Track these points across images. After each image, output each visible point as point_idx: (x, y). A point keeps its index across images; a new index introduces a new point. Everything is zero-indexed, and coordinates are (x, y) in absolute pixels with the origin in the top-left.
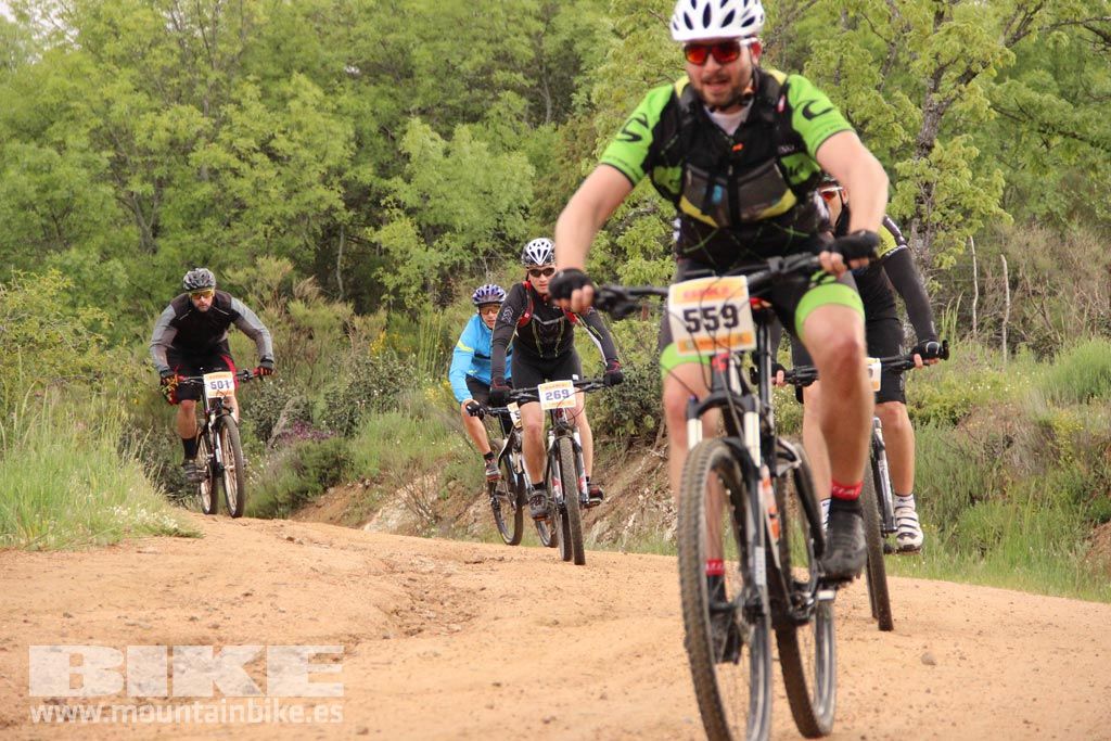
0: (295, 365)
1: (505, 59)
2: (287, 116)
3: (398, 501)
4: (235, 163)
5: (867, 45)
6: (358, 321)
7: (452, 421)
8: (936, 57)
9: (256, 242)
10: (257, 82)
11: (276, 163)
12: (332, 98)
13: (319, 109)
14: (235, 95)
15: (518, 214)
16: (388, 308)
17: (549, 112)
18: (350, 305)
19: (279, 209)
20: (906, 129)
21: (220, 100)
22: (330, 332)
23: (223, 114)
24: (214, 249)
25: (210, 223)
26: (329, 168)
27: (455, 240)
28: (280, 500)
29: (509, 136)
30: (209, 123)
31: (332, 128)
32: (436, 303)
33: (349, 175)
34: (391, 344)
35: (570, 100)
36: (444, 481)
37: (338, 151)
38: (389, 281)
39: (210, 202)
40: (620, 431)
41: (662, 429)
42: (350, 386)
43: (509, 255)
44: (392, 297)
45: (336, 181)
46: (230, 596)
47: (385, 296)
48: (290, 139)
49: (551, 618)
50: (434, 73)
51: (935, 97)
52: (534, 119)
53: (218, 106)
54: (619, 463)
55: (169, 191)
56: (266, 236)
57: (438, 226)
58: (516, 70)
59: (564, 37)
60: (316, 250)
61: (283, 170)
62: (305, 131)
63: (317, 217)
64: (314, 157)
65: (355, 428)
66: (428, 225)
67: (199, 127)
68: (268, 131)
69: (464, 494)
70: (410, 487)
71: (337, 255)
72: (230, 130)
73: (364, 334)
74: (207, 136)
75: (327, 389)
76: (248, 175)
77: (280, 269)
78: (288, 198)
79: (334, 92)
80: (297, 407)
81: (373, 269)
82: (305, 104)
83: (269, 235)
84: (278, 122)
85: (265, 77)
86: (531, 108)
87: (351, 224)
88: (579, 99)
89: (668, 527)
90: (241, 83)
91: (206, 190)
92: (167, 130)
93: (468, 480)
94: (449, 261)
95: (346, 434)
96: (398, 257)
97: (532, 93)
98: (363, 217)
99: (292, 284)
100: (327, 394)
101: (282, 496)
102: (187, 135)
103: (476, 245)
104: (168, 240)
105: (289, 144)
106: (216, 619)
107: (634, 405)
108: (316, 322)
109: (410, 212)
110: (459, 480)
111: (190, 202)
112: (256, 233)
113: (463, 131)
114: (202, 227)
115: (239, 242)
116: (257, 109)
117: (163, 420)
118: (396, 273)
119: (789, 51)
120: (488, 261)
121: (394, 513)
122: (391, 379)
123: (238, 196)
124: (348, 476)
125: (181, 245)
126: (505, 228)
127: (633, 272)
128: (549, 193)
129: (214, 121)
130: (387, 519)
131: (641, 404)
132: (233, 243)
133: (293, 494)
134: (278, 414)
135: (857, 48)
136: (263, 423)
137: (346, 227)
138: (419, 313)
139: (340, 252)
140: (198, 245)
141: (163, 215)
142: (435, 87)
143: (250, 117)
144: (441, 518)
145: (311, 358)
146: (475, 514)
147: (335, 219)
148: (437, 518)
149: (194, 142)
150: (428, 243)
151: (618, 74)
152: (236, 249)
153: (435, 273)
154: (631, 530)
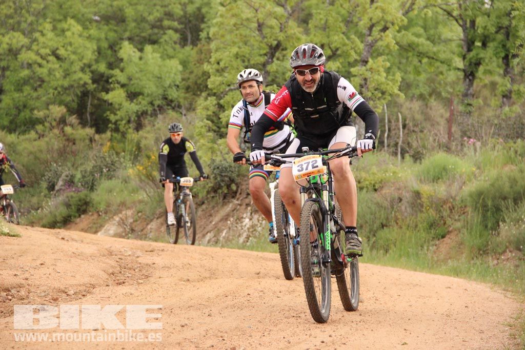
0: (66, 156)
1: (169, 15)
2: (65, 39)
3: (115, 222)
4: (40, 60)
5: (338, 13)
6: (97, 137)
7: (141, 185)
8: (371, 20)
9: (50, 98)
10: (50, 23)
11: (59, 61)
12: (86, 31)
13: (80, 36)
14: (40, 28)
15: (174, 88)
16: (111, 131)
17: (189, 41)
18: (94, 129)
19: (60, 83)
20: (356, 52)
21: (32, 31)
22: (83, 141)
23: (34, 37)
24: (29, 101)
25: (27, 89)
26: (85, 64)
27: (144, 99)
28: (58, 221)
29: (170, 51)
30: (27, 41)
31: (87, 45)
32: (134, 129)
33: (94, 67)
34: (112, 148)
35: (199, 35)
36: (136, 213)
37: (89, 55)
38: (113, 118)
39: (27, 79)
40: (220, 191)
41: (239, 191)
42: (93, 167)
43: (169, 107)
44: (113, 126)
45: (87, 70)
46: (34, 265)
47: (110, 125)
48: (66, 50)
49: (186, 278)
50: (135, 21)
51: (370, 39)
52: (182, 43)
53: (32, 33)
54: (219, 207)
55: (8, 73)
57: (136, 93)
58: (174, 20)
59: (197, 5)
60: (78, 103)
61: (63, 65)
62: (73, 46)
63: (78, 87)
64: (77, 59)
65: (95, 187)
66: (131, 93)
67: (23, 43)
68: (55, 45)
69: (146, 219)
70: (120, 215)
72: (38, 45)
73: (100, 143)
74: (27, 47)
75: (82, 168)
76: (46, 66)
77: (60, 111)
78: (65, 77)
79: (87, 28)
80: (67, 177)
81: (105, 112)
82: (73, 34)
83: (55, 95)
84: (60, 42)
85: (54, 20)
86: (181, 39)
87: (95, 91)
88: (203, 35)
89: (242, 236)
90: (43, 23)
91: (25, 73)
93: (148, 213)
94: (140, 109)
95: (90, 190)
96: (117, 106)
97: (182, 31)
98: (100, 88)
99: (66, 118)
100: (82, 171)
101: (59, 219)
102: (17, 46)
103: (154, 102)
104: (7, 96)
105: (65, 52)
106: (27, 275)
108: (77, 137)
109: (123, 86)
110: (143, 212)
111: (17, 78)
112: (49, 94)
113: (148, 48)
114: (23, 91)
115: (41, 98)
116: (50, 35)
118: (115, 114)
119: (302, 15)
120: (160, 110)
121: (112, 227)
122: (112, 164)
123: (40, 76)
124: (90, 209)
126: (167, 95)
127: (227, 116)
128: (189, 79)
129: (30, 40)
130: (109, 230)
131: (230, 178)
132: (38, 98)
133: (64, 218)
134: (58, 180)
135: (334, 14)
136: (51, 184)
137: (92, 92)
138: (126, 133)
139: (89, 104)
140: (21, 99)
141: (5, 84)
142: (135, 27)
143: (47, 39)
144: (134, 231)
145: (74, 153)
146: (151, 228)
147: (86, 88)
148: (133, 230)
149: (20, 50)
150: (132, 100)
151: (222, 23)
152: (39, 101)
153: (134, 115)
154: (224, 238)
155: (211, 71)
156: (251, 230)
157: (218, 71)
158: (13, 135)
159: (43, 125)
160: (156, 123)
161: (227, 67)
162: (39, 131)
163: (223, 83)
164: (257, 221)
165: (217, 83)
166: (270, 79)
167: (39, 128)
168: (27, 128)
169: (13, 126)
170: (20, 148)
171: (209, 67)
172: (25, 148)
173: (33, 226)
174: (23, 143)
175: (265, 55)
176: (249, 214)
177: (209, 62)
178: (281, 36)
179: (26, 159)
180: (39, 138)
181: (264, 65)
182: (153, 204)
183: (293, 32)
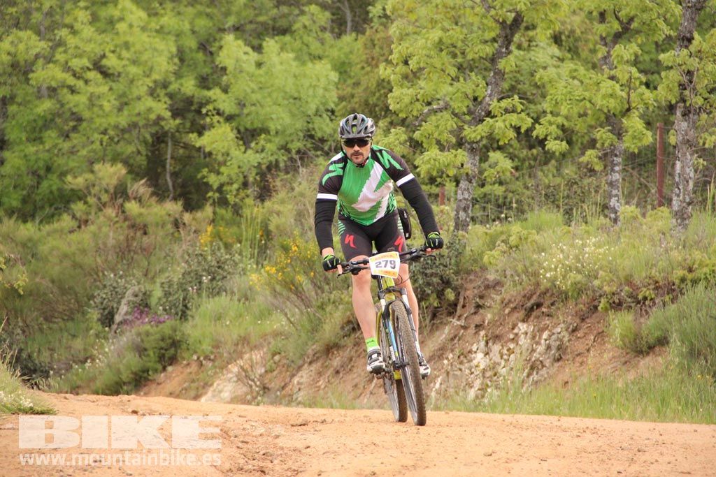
0: (132, 258)
2: (115, 37)
3: (230, 375)
4: (71, 81)
6: (187, 217)
7: (275, 302)
9: (94, 151)
10: (86, 8)
11: (108, 79)
12: (154, 19)
13: (143, 29)
14: (68, 20)
15: (325, 116)
16: (214, 204)
17: (349, 24)
18: (180, 203)
19: (113, 120)
21: (52, 27)
22: (162, 227)
23: (58, 38)
24: (55, 158)
25: (51, 136)
26: (155, 82)
27: (270, 141)
28: (124, 380)
29: (315, 47)
30: (46, 46)
31: (157, 46)
32: (256, 198)
33: (173, 87)
34: (217, 236)
35: (368, 13)
36: (269, 356)
37: (163, 65)
38: (213, 180)
39: (49, 117)
41: (461, 301)
42: (183, 275)
43: (319, 153)
44: (217, 195)
45: (162, 92)
47: (210, 194)
48: (120, 58)
52: (336, 30)
53: (53, 31)
54: (425, 333)
55: (12, 109)
56: (102, 145)
57: (255, 130)
60: (147, 155)
61: (114, 85)
62: (132, 50)
63: (146, 126)
64: (141, 72)
65: (189, 312)
66: (246, 129)
67: (37, 50)
68: (98, 51)
69: (289, 366)
70: (240, 362)
71: (166, 159)
72: (65, 52)
73: (194, 228)
74: (45, 58)
75: (162, 278)
76: (84, 91)
77: (115, 174)
78: (120, 110)
79: (156, 14)
80: (136, 296)
81: (198, 171)
82: (131, 26)
83: (104, 144)
84: (108, 43)
85: (94, 3)
86: (333, 21)
87: (178, 131)
88: (375, 11)
89: (471, 387)
90: (72, 9)
91: (46, 106)
92: (9, 54)
93: (291, 354)
94: (265, 161)
95: (181, 318)
96: (220, 158)
97: (333, 8)
98: (188, 125)
99: (126, 186)
100: (163, 283)
101: (126, 376)
102: (26, 57)
103: (290, 146)
104: (13, 152)
105: (118, 62)
107: (436, 280)
108: (150, 219)
109: (229, 118)
110: (283, 354)
111: (32, 117)
112: (92, 142)
113: (271, 44)
114: (44, 140)
115: (78, 151)
116: (88, 31)
117: (16, 312)
118: (218, 173)
120: (301, 159)
121: (226, 385)
122: (219, 267)
123: (75, 110)
124: (184, 355)
125: (25, 156)
126: (314, 129)
127: (429, 161)
128: (353, 96)
129: (50, 44)
130: (220, 392)
131: (441, 279)
132: (73, 152)
133: (135, 374)
134: (119, 303)
136: (106, 312)
137: (172, 134)
138: (241, 207)
139: (169, 156)
140: (41, 156)
141: (8, 130)
142: (247, 6)
143: (82, 40)
144: (268, 389)
145: (147, 251)
146: (299, 383)
147: (162, 127)
148: (265, 389)
149: (33, 63)
150: (247, 145)
152: (75, 157)
153: (254, 172)
154: (439, 392)
155: (392, 77)
156: (488, 374)
157: (406, 77)
158: (29, 225)
159: (86, 203)
160: (295, 185)
161: (424, 69)
162: (78, 215)
163: (418, 100)
164: (498, 356)
165: (407, 100)
166: (506, 85)
167: (78, 207)
168: (56, 209)
169: (29, 208)
170: (43, 249)
171: (389, 71)
172: (52, 249)
173: (78, 394)
174: (50, 239)
175: (494, 40)
176: (482, 344)
177: (389, 62)
178: (522, 4)
179: (57, 268)
180: (79, 227)
181: (493, 60)
182: (299, 336)
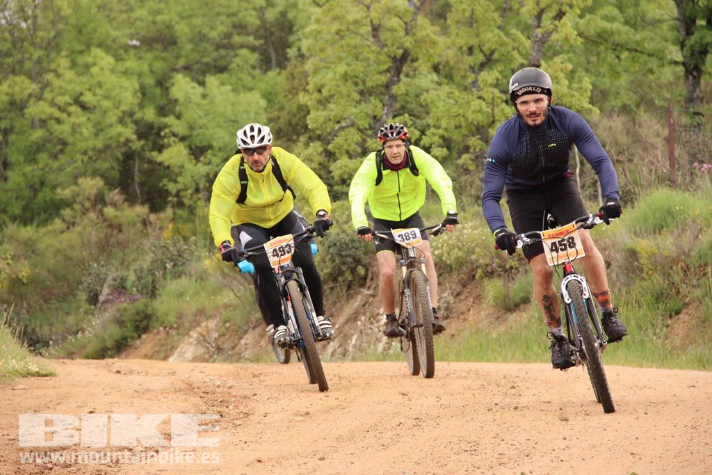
0: (111, 251)
1: (241, 27)
2: (90, 78)
3: (191, 340)
4: (57, 114)
6: (153, 217)
7: (225, 282)
8: (538, 3)
9: (77, 168)
10: (67, 57)
11: (86, 112)
12: (121, 63)
13: (113, 71)
14: (53, 66)
16: (173, 207)
17: (274, 62)
18: (147, 206)
19: (91, 143)
20: (519, 52)
21: (42, 72)
22: (133, 226)
23: (45, 80)
24: (47, 175)
25: (43, 158)
26: (124, 112)
27: (216, 155)
28: (108, 347)
29: (248, 81)
30: (36, 88)
31: (123, 84)
33: (138, 116)
34: (177, 231)
35: (286, 54)
36: (222, 323)
37: (129, 99)
38: (172, 188)
39: (41, 143)
40: (340, 279)
41: (370, 275)
42: (151, 263)
44: (175, 199)
45: (129, 120)
46: (80, 414)
47: (170, 198)
48: (94, 94)
49: (303, 411)
50: (191, 41)
51: (539, 32)
52: (264, 67)
53: (41, 75)
54: (343, 301)
55: (12, 137)
56: (83, 163)
57: (202, 147)
58: (248, 34)
59: (280, 8)
60: (119, 170)
61: (91, 116)
62: (104, 88)
63: (117, 147)
64: (112, 105)
65: (157, 292)
66: (197, 147)
67: (30, 91)
68: (78, 89)
69: (237, 331)
70: (199, 329)
71: (134, 172)
72: (52, 91)
73: (158, 226)
74: (36, 96)
75: (135, 266)
76: (67, 121)
77: (95, 185)
78: (96, 135)
79: (122, 59)
80: (115, 280)
81: (160, 180)
82: (102, 69)
83: (85, 162)
84: (84, 83)
85: (73, 52)
86: (261, 60)
87: (142, 150)
88: (292, 52)
90: (56, 58)
91: (38, 134)
93: (239, 321)
94: (212, 171)
95: (151, 297)
96: (177, 170)
97: (261, 49)
98: (150, 145)
99: (104, 195)
100: (136, 270)
101: (109, 343)
102: (22, 97)
104: (14, 171)
105: (93, 98)
108: (123, 220)
109: (182, 139)
110: (232, 322)
111: (27, 144)
112: (75, 162)
113: (212, 80)
114: (38, 161)
115: (65, 168)
116: (69, 74)
117: (21, 297)
118: (176, 182)
119: (436, 7)
121: (188, 348)
122: (179, 256)
123: (61, 136)
124: (154, 325)
125: (24, 174)
127: (341, 168)
128: (279, 118)
129: (40, 85)
130: (185, 352)
131: (354, 258)
132: (60, 169)
133: (117, 341)
134: (102, 287)
135: (482, 1)
136: (92, 294)
137: (139, 152)
138: (194, 208)
139: (136, 170)
140: (36, 173)
141: (10, 154)
142: (193, 50)
143: (64, 81)
144: (222, 349)
145: (122, 245)
146: (245, 344)
147: (130, 148)
148: (219, 349)
149: (27, 101)
150: (197, 159)
151: (319, 32)
152: (63, 174)
153: (204, 180)
154: (354, 346)
155: (309, 103)
157: (320, 102)
158: (29, 228)
159: (73, 209)
161: (334, 95)
162: (67, 218)
163: (330, 120)
165: (321, 120)
166: (398, 106)
167: (67, 213)
168: (49, 215)
169: (28, 215)
170: (41, 246)
171: (307, 98)
172: (49, 246)
173: (72, 359)
174: (45, 238)
175: (387, 71)
177: (305, 90)
178: (408, 42)
179: (52, 261)
180: (68, 228)
181: (388, 86)
182: (245, 307)
183: (424, 33)
